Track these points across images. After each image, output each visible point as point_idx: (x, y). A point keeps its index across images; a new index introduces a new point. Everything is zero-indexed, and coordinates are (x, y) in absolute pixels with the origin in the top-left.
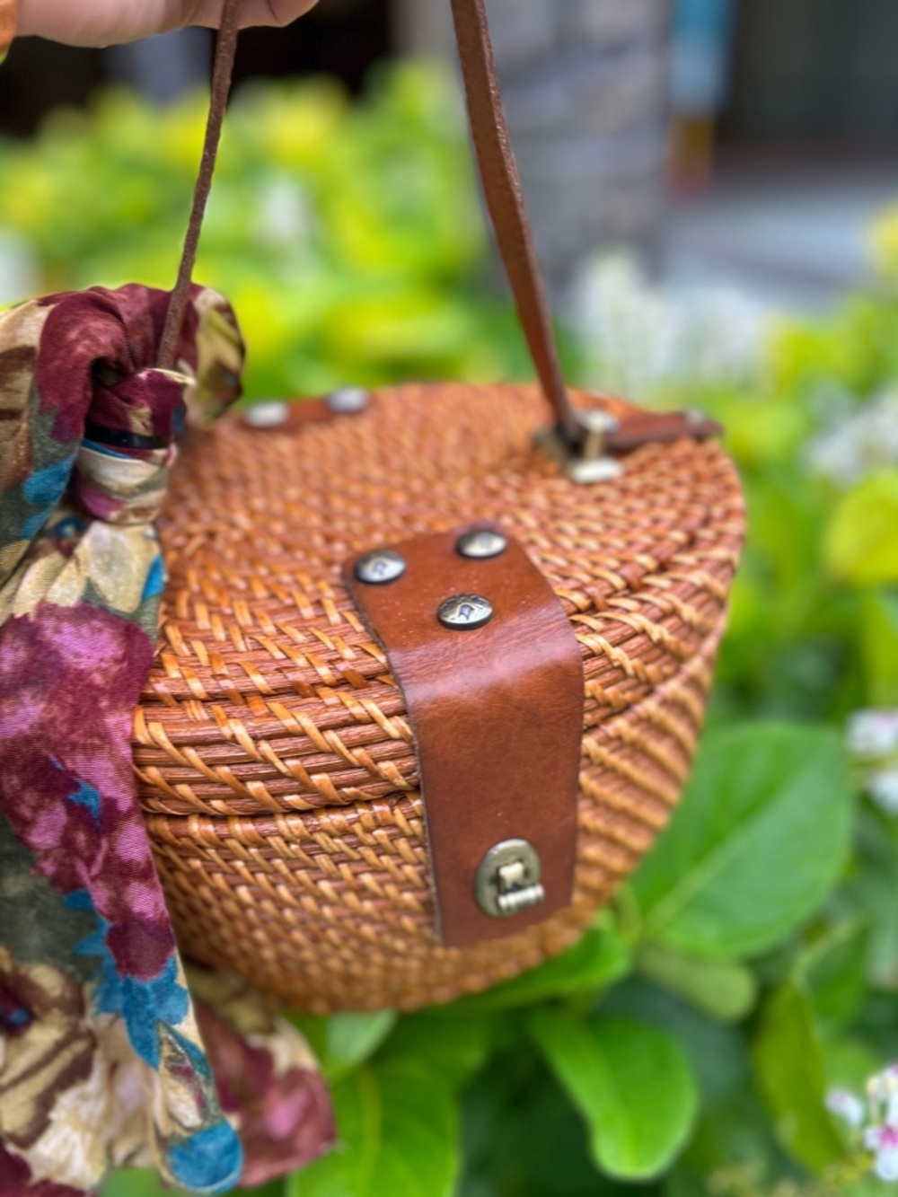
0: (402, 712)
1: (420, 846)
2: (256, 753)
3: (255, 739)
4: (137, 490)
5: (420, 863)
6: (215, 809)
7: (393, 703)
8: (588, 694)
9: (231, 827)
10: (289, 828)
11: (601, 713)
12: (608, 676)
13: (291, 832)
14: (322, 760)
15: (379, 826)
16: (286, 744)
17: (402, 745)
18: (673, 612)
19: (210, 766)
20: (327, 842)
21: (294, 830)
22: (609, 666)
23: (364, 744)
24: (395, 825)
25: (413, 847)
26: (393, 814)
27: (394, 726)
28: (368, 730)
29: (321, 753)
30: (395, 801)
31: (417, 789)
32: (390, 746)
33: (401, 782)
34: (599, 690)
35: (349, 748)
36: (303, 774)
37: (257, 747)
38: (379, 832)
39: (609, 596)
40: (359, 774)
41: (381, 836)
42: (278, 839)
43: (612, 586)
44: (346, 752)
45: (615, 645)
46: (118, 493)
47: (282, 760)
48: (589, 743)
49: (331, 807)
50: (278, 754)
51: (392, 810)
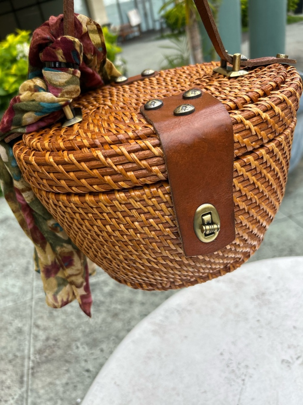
0: (159, 145)
1: (170, 207)
2: (105, 162)
3: (106, 157)
4: (66, 84)
5: (171, 215)
6: (95, 189)
7: (156, 141)
8: (236, 140)
9: (100, 197)
10: (120, 197)
11: (243, 151)
12: (244, 133)
13: (121, 198)
14: (130, 166)
15: (153, 197)
16: (117, 159)
17: (160, 159)
18: (272, 108)
19: (91, 169)
20: (134, 203)
21: (121, 197)
22: (244, 128)
23: (145, 159)
24: (159, 197)
25: (167, 208)
27: (157, 151)
28: (147, 152)
29: (130, 162)
30: (158, 186)
31: (167, 181)
32: (155, 159)
33: (161, 175)
34: (241, 138)
35: (140, 160)
36: (124, 171)
37: (106, 160)
38: (153, 200)
39: (243, 104)
40: (144, 171)
41: (154, 201)
42: (117, 202)
43: (244, 99)
44: (138, 161)
45: (247, 119)
46: (59, 86)
47: (116, 165)
48: (237, 164)
49: (135, 188)
50: (114, 163)
51: (157, 190)
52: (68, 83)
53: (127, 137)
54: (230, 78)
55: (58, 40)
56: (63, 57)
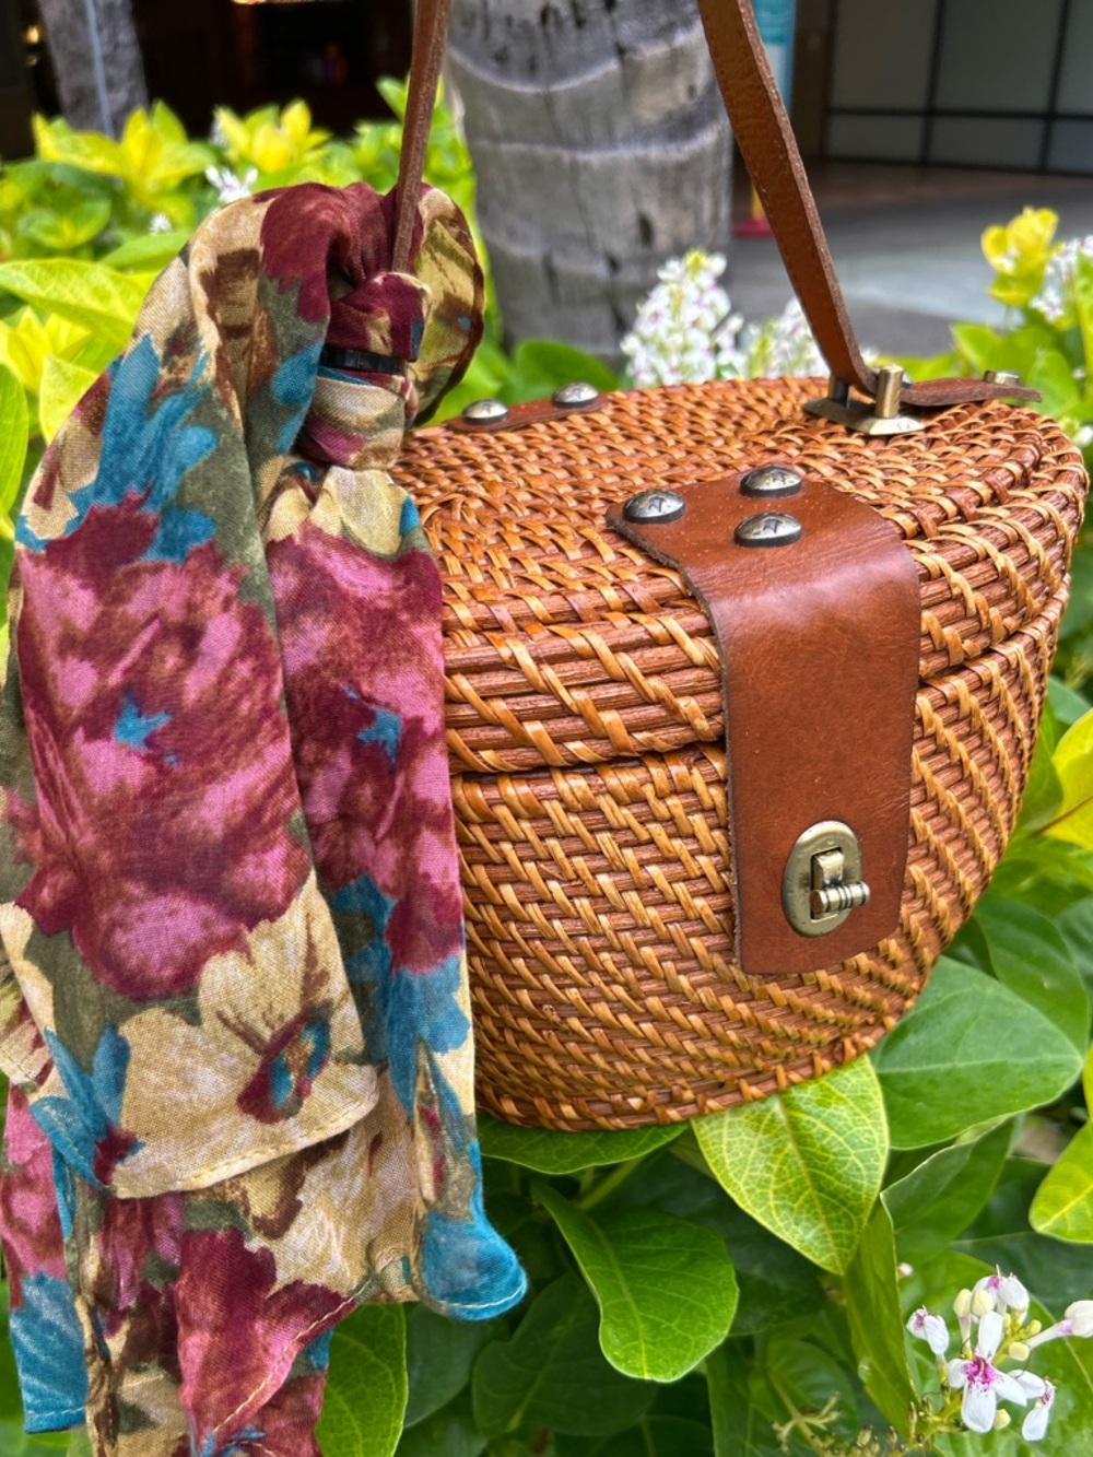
0: (708, 632)
1: (719, 827)
2: (538, 676)
3: (538, 660)
4: (377, 426)
5: (718, 852)
6: (485, 762)
7: (698, 621)
8: (924, 628)
9: (502, 787)
10: (571, 789)
11: (938, 662)
12: (946, 609)
13: (573, 793)
14: (613, 691)
15: (675, 792)
16: (571, 668)
17: (708, 674)
18: (1019, 541)
19: (484, 698)
20: (613, 811)
21: (575, 790)
22: (948, 595)
23: (659, 672)
24: (693, 792)
25: (711, 828)
26: (691, 774)
27: (698, 649)
28: (668, 652)
29: (613, 681)
30: (692, 760)
31: (719, 743)
32: (691, 675)
33: (702, 724)
34: (936, 624)
35: (645, 675)
36: (591, 708)
37: (540, 670)
38: (673, 801)
39: (938, 522)
40: (653, 712)
41: (676, 806)
42: (557, 805)
43: (942, 509)
44: (641, 678)
45: (957, 568)
46: (356, 429)
47: (568, 688)
48: (924, 702)
49: (618, 760)
50: (563, 679)
51: (690, 769)
52: (385, 422)
53: (598, 601)
54: (868, 438)
55: (376, 284)
56: (387, 338)
